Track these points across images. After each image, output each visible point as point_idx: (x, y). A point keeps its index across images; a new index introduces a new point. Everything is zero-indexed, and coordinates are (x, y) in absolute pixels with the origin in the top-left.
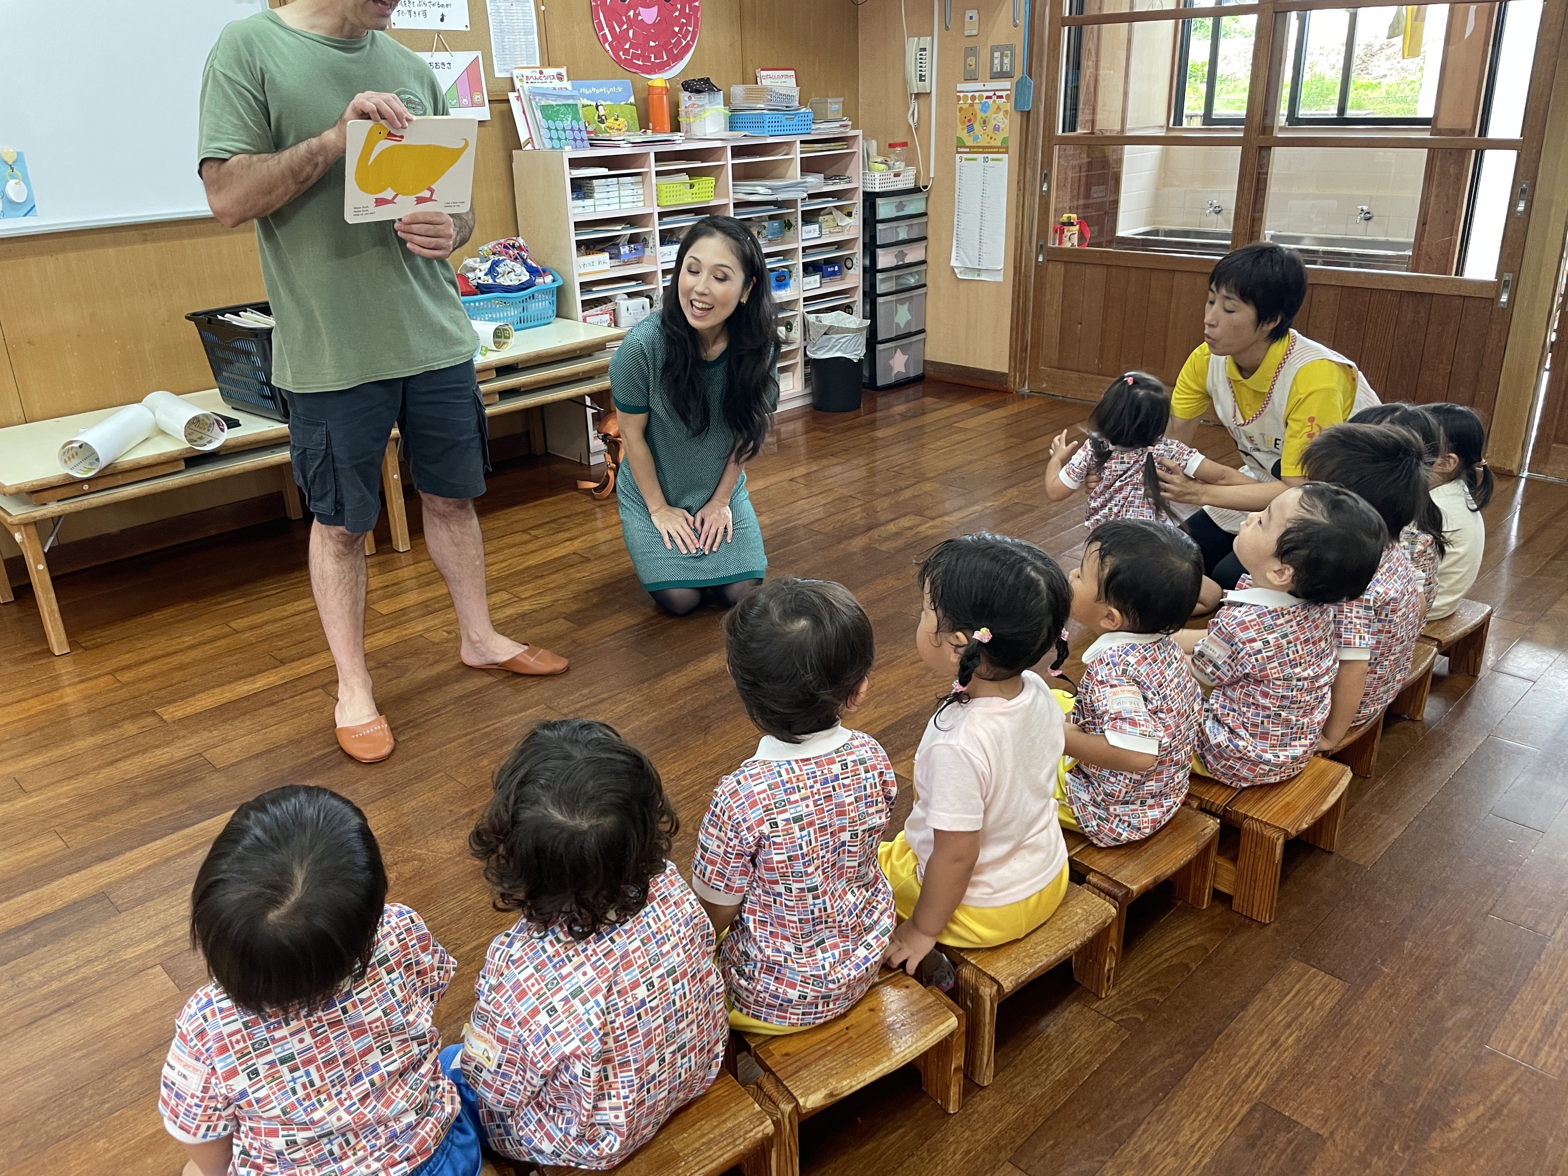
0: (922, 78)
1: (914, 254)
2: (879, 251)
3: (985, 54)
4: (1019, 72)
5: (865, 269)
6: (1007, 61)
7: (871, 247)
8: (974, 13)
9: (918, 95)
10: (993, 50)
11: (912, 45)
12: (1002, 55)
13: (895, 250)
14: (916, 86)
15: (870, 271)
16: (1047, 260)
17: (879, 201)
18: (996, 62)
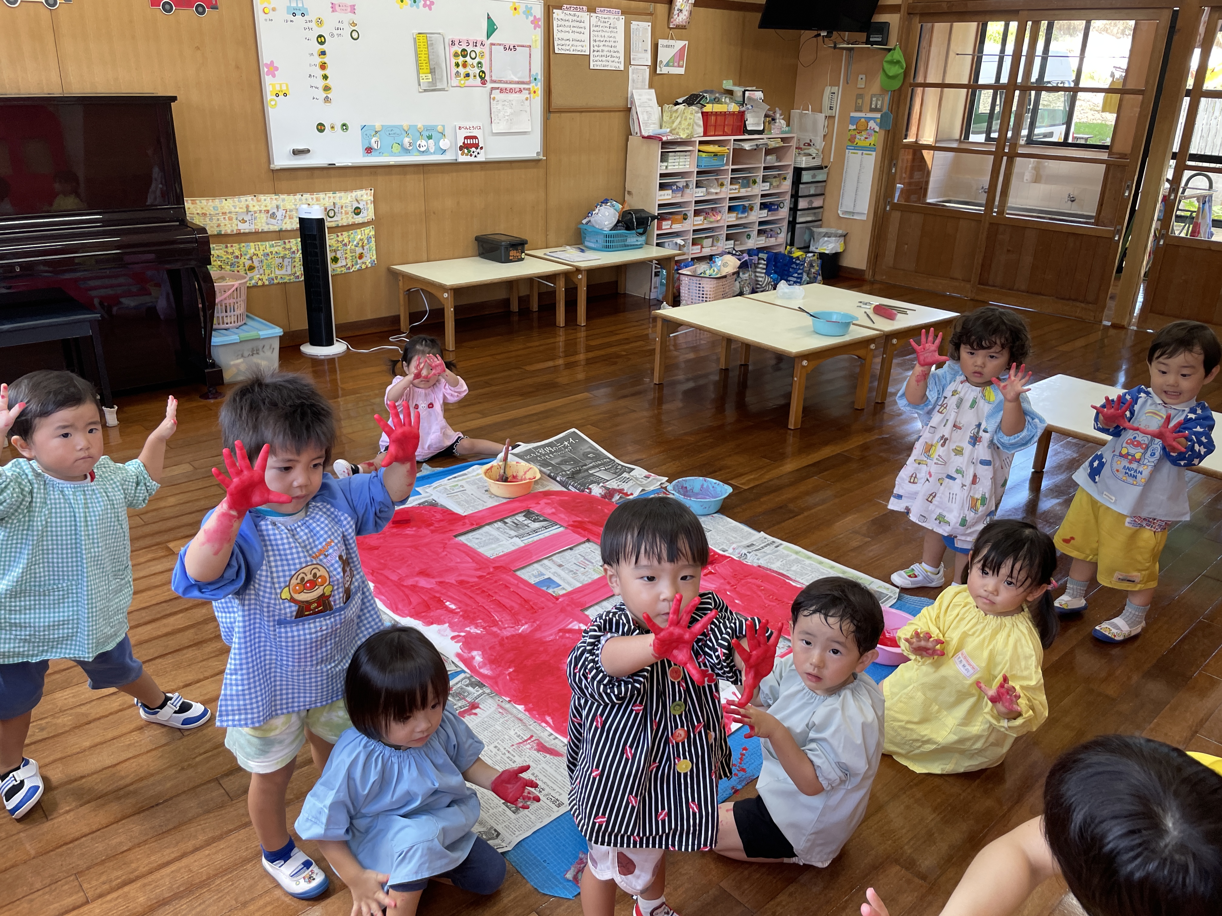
0: (831, 108)
1: (817, 203)
2: (800, 200)
3: (867, 99)
4: (885, 109)
5: (790, 209)
7: (795, 196)
8: (864, 76)
9: (828, 117)
10: (872, 96)
11: (828, 90)
12: (877, 100)
13: (808, 199)
14: (827, 112)
15: (794, 210)
16: (891, 209)
17: (804, 172)
18: (874, 103)
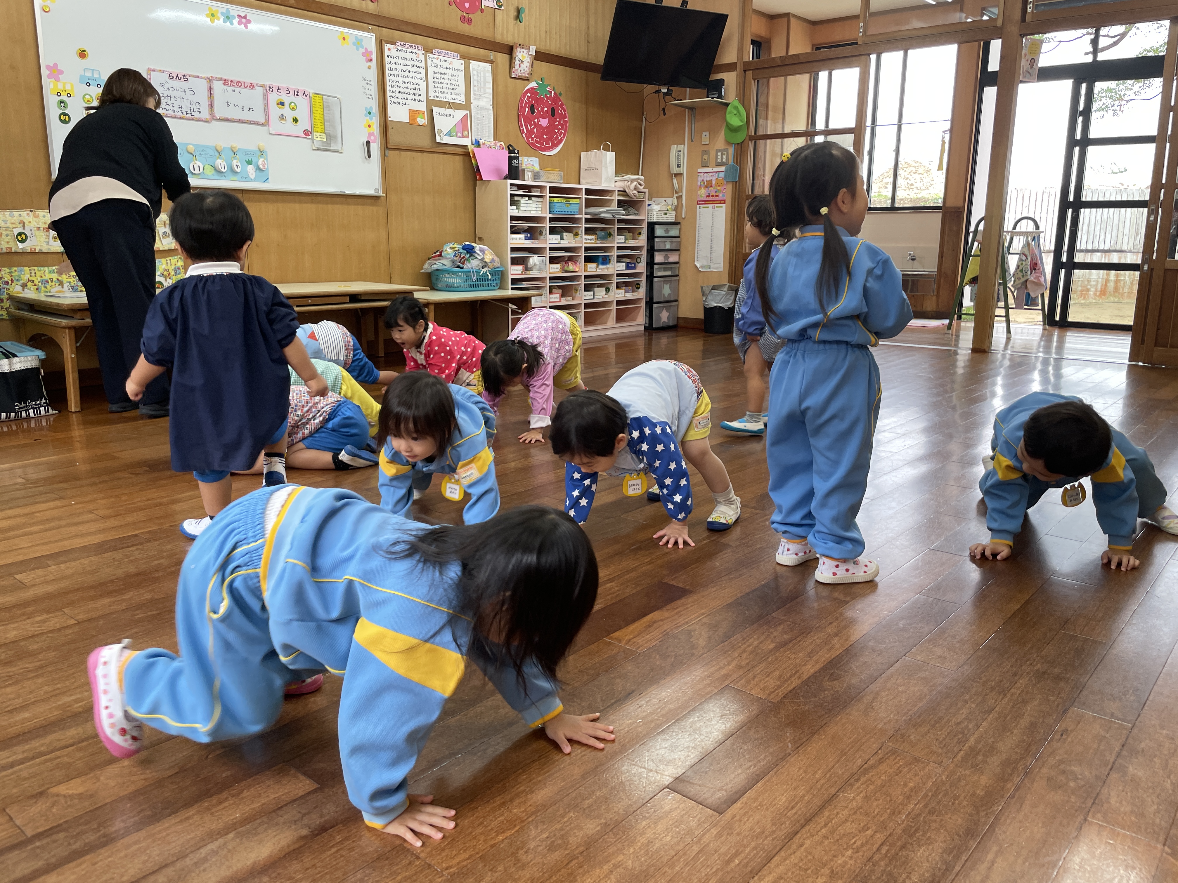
0: (679, 166)
2: (656, 253)
3: (712, 154)
4: (731, 162)
5: (647, 262)
6: (724, 157)
7: (651, 251)
9: (676, 175)
10: (717, 151)
12: (722, 154)
13: (664, 253)
14: (675, 170)
15: (651, 264)
17: (656, 226)
18: (719, 157)
